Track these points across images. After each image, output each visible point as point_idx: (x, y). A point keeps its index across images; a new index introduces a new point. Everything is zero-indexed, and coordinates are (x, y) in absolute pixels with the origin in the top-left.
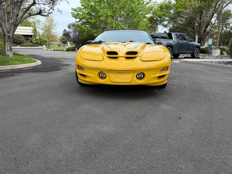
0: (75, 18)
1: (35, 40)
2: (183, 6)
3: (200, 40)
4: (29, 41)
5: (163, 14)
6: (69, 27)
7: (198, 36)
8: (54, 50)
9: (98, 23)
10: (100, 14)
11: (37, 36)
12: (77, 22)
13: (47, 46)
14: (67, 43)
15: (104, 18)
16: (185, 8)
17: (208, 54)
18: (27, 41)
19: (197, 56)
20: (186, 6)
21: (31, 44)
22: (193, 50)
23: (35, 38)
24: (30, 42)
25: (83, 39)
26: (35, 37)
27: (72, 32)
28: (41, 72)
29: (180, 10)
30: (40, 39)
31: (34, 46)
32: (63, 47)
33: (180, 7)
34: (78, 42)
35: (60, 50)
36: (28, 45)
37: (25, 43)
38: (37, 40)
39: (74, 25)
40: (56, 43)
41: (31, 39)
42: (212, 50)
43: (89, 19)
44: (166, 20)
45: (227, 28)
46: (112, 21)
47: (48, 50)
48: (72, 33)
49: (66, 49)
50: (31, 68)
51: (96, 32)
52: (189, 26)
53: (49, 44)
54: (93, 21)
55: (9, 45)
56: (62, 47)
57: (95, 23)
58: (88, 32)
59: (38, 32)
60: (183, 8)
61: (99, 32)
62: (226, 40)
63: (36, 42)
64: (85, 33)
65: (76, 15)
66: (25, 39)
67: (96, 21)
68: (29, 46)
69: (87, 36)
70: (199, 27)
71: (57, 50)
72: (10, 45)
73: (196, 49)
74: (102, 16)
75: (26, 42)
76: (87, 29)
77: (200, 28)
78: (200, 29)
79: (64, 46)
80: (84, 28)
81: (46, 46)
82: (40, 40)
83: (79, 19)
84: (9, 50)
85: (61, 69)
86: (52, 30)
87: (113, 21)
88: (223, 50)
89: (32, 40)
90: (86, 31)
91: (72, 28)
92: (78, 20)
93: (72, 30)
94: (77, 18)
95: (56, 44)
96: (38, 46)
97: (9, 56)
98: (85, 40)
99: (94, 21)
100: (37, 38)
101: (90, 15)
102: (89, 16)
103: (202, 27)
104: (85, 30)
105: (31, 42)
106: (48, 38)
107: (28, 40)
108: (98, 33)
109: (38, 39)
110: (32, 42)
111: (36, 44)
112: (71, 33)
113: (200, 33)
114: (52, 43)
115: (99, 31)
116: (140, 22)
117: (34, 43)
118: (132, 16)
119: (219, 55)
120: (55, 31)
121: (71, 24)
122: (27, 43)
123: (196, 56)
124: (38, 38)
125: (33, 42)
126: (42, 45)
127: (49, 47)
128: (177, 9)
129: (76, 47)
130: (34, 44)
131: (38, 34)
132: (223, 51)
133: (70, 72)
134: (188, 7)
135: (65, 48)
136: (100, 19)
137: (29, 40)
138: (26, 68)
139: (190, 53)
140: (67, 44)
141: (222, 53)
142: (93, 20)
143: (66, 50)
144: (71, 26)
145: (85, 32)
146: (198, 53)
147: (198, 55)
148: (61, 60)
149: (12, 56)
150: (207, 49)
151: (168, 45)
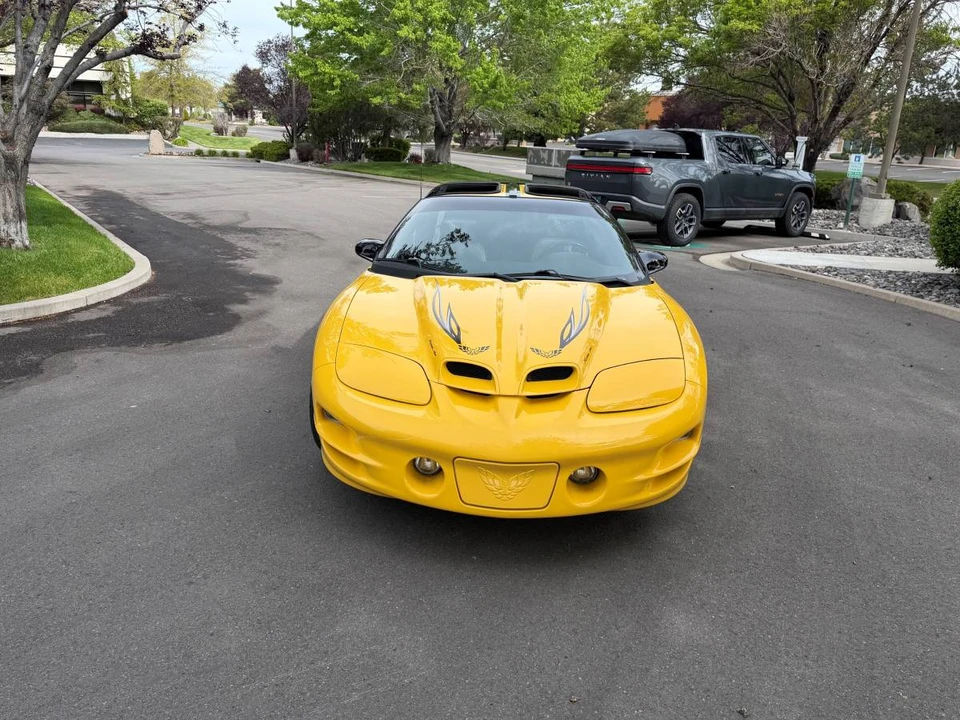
0: (291, 23)
1: (114, 104)
2: (754, 10)
3: (812, 150)
4: (89, 107)
5: (667, 35)
6: (263, 55)
7: (806, 138)
8: (199, 153)
9: (386, 49)
10: (397, 13)
11: (123, 87)
12: (299, 39)
13: (169, 133)
14: (253, 114)
15: (414, 32)
16: (759, 20)
17: (844, 213)
18: (82, 106)
19: (798, 229)
20: (765, 8)
21: (99, 121)
22: (784, 202)
23: (114, 97)
24: (92, 111)
25: (321, 114)
26: (116, 91)
27: (274, 77)
28: (156, 346)
29: (741, 25)
30: (137, 102)
31: (112, 131)
32: (237, 138)
33: (739, 14)
34: (302, 120)
35: (225, 154)
36: (83, 125)
37: (72, 114)
38: (126, 102)
39: (283, 48)
40: (203, 112)
41: (96, 97)
42: (859, 194)
43: (350, 30)
44: (678, 55)
45: (924, 83)
46: (449, 46)
47: (171, 154)
48: (275, 84)
49: (250, 151)
50: (109, 311)
51: (377, 87)
52: (773, 87)
53: (176, 122)
54: (366, 41)
55: (10, 196)
56: (229, 136)
57: (375, 51)
58: (343, 85)
59: (127, 69)
60: (753, 18)
61: (393, 90)
62: (916, 135)
63: (121, 115)
64: (333, 93)
65: (291, 8)
66: (72, 98)
67: (382, 44)
68: (90, 130)
69: (341, 101)
70: (814, 96)
71: (212, 154)
72: (18, 195)
73: (796, 199)
74: (405, 20)
75: (78, 111)
76: (339, 76)
77: (815, 100)
78: (815, 102)
79: (240, 136)
80: (327, 69)
81: (164, 134)
82: (136, 104)
83: (305, 26)
84: (11, 216)
85: (236, 319)
86: (186, 62)
87: (453, 44)
88: (907, 197)
89: (104, 102)
90: (335, 84)
91: (274, 62)
92: (301, 32)
93: (276, 70)
94: (297, 25)
95: (205, 116)
96: (127, 133)
97: (13, 241)
98: (330, 118)
99: (370, 40)
100: (123, 97)
101: (354, 16)
102: (352, 19)
103: (826, 96)
104: (333, 80)
105: (99, 112)
106: (173, 96)
107: (85, 102)
108: (387, 93)
109: (127, 99)
110: (103, 111)
111: (121, 122)
112: (271, 82)
113: (816, 121)
114: (189, 112)
115: (392, 84)
116: (565, 52)
117: (109, 116)
118: (532, 23)
119: (891, 219)
120: (201, 62)
121: (269, 42)
122: (78, 117)
123: (795, 226)
124: (129, 95)
125: (107, 111)
126: (145, 127)
127: (175, 135)
128: (726, 21)
129: (292, 142)
130: (112, 123)
131: (128, 79)
132: (905, 200)
133: (280, 342)
134: (775, 15)
135: (245, 143)
136: (396, 35)
137: (90, 102)
138: (87, 308)
139: (772, 216)
140: (253, 118)
141: (899, 213)
142: (366, 35)
143: (248, 156)
144: (273, 52)
145: (333, 88)
146: (803, 215)
147: (802, 224)
148: (231, 238)
149: (27, 243)
150: (840, 190)
151: (683, 185)
